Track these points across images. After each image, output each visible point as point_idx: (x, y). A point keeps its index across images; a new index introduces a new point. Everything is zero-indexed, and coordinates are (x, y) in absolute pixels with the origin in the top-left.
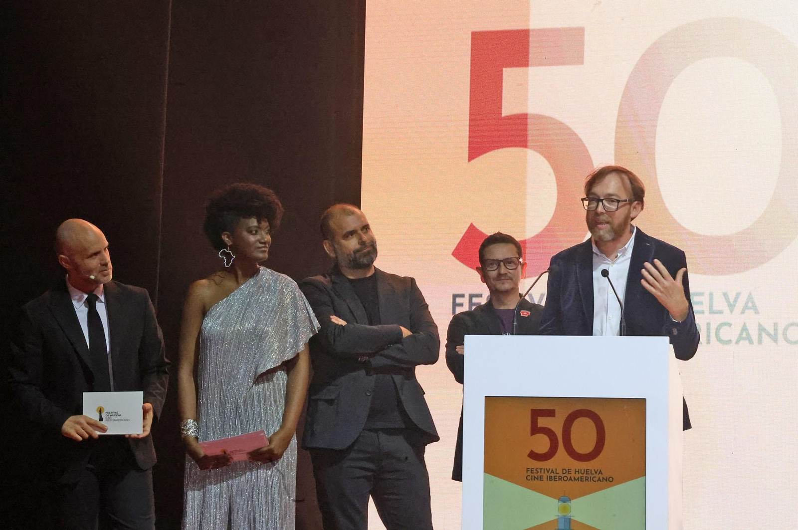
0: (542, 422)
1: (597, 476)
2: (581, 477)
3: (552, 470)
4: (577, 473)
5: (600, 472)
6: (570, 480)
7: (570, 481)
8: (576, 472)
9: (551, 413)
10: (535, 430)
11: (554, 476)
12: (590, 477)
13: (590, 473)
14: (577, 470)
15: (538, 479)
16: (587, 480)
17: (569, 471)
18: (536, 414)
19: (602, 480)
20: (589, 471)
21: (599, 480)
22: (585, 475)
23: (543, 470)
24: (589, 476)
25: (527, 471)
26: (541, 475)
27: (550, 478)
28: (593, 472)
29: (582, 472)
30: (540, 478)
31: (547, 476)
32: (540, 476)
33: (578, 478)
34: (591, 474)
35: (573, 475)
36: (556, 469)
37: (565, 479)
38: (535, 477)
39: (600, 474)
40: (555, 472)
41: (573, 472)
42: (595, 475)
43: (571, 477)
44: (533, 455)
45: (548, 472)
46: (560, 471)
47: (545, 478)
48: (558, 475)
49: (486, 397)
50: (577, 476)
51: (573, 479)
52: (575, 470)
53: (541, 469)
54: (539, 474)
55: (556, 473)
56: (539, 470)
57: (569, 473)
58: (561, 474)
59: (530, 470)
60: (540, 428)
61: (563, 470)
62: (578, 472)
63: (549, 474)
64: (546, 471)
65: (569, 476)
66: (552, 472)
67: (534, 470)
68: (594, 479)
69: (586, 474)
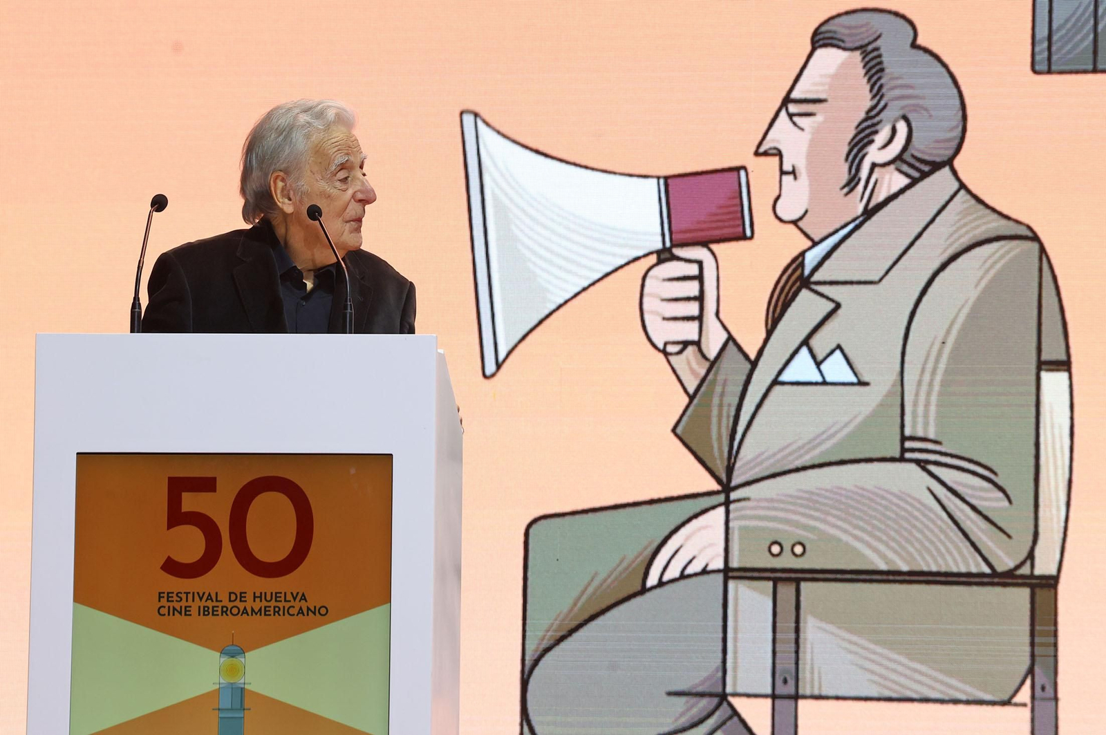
0: (190, 502)
1: (297, 604)
2: (265, 607)
3: (209, 595)
4: (258, 600)
5: (304, 598)
6: (243, 613)
7: (245, 615)
8: (255, 597)
9: (207, 485)
10: (176, 517)
11: (213, 607)
12: (284, 607)
13: (283, 599)
14: (258, 594)
15: (180, 613)
16: (277, 611)
17: (242, 597)
18: (178, 486)
19: (305, 613)
20: (283, 595)
21: (301, 611)
22: (273, 603)
23: (190, 596)
24: (281, 605)
25: (160, 597)
26: (187, 604)
27: (204, 611)
28: (289, 597)
29: (268, 598)
30: (186, 611)
31: (199, 607)
32: (186, 607)
33: (260, 610)
34: (285, 601)
35: (249, 604)
36: (217, 593)
37: (235, 611)
38: (174, 609)
39: (303, 601)
40: (214, 600)
41: (249, 597)
42: (292, 603)
43: (245, 608)
44: (172, 567)
45: (201, 599)
46: (224, 597)
47: (194, 611)
48: (220, 604)
49: (78, 454)
50: (257, 605)
51: (250, 612)
52: (254, 593)
53: (187, 593)
54: (184, 603)
55: (217, 601)
56: (184, 596)
57: (241, 601)
58: (226, 602)
59: (165, 595)
60: (184, 512)
61: (230, 593)
62: (261, 597)
63: (203, 603)
64: (196, 595)
65: (241, 605)
66: (209, 598)
67: (174, 595)
68: (291, 611)
69: (276, 601)
